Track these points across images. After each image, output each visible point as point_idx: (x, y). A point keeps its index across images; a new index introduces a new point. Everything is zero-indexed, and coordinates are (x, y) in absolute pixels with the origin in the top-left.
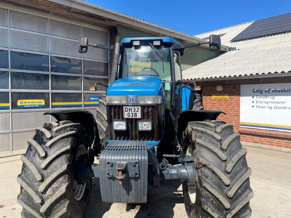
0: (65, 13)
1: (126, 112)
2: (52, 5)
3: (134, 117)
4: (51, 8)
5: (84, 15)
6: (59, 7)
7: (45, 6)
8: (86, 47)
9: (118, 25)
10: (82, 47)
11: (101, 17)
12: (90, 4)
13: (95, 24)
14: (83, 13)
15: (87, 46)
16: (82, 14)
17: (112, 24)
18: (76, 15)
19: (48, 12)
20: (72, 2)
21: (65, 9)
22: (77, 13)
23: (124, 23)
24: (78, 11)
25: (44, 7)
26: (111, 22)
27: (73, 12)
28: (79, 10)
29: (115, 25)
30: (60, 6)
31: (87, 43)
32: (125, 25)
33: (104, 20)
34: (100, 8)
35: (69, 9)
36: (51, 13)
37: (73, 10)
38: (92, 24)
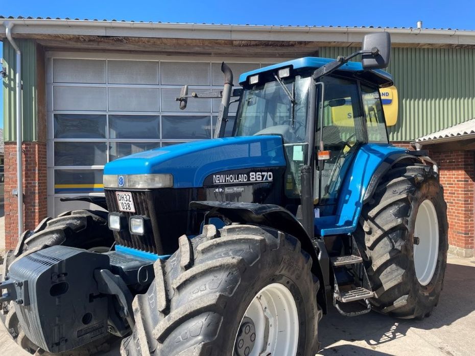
0: (228, 50)
1: (120, 202)
2: (206, 43)
3: (128, 210)
4: (207, 48)
5: (256, 45)
6: (216, 43)
7: (199, 47)
8: (185, 100)
9: (321, 47)
10: (181, 100)
11: (283, 42)
12: (260, 27)
13: (282, 55)
14: (253, 43)
15: (186, 98)
16: (254, 45)
17: (310, 49)
18: (245, 50)
19: (209, 54)
20: (231, 31)
21: (225, 44)
22: (246, 46)
23: (329, 42)
24: (243, 42)
25: (198, 49)
26: (307, 46)
27: (239, 46)
28: (245, 41)
29: (315, 50)
30: (216, 41)
32: (333, 44)
33: (293, 45)
34: (277, 27)
35: (231, 43)
36: (212, 55)
37: (237, 43)
38: (277, 55)
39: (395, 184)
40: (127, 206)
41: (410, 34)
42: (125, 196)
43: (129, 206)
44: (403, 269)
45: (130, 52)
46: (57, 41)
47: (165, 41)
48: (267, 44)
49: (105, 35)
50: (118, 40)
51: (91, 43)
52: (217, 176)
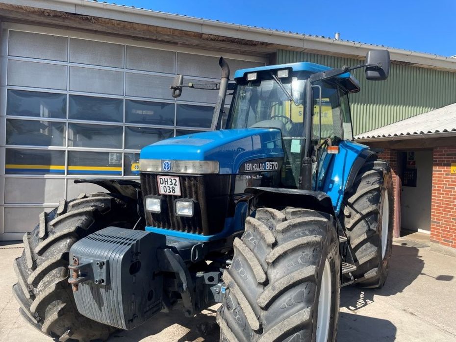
0: (196, 42)
1: (161, 185)
2: (177, 33)
3: (171, 193)
4: (176, 38)
5: (223, 41)
6: (186, 34)
7: (168, 35)
8: (180, 89)
9: (279, 50)
10: (175, 89)
11: (248, 40)
12: (229, 24)
13: (244, 52)
14: (220, 38)
15: (182, 87)
16: (221, 41)
17: (269, 50)
18: (212, 44)
19: (176, 44)
20: (202, 25)
21: (194, 36)
22: (214, 40)
23: (287, 46)
24: (212, 37)
25: (167, 37)
26: (268, 47)
27: (207, 39)
28: (213, 35)
29: (273, 51)
30: (186, 33)
31: (182, 83)
32: (290, 48)
33: (255, 45)
34: (244, 27)
35: (200, 36)
36: (179, 45)
37: (206, 36)
38: (239, 52)
39: (368, 176)
40: (171, 190)
41: (352, 47)
42: (169, 181)
43: (173, 190)
44: (376, 246)
45: (95, 32)
46: (17, 12)
47: (135, 26)
48: (232, 41)
49: (74, 13)
50: (87, 19)
51: (56, 19)
52: (248, 164)
